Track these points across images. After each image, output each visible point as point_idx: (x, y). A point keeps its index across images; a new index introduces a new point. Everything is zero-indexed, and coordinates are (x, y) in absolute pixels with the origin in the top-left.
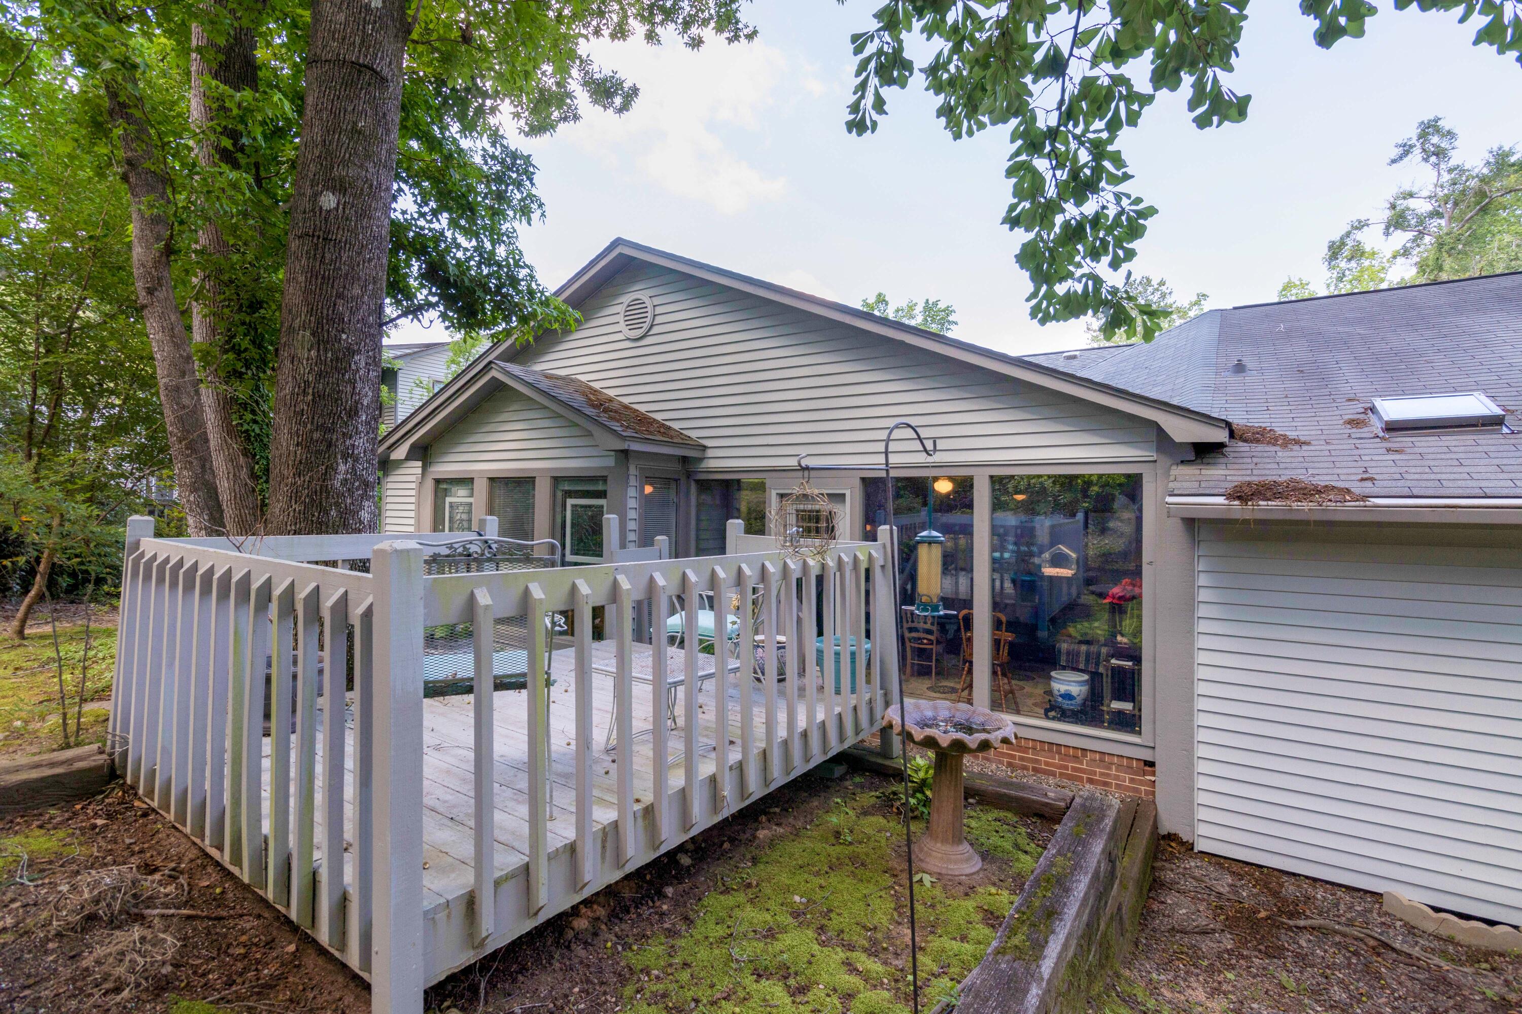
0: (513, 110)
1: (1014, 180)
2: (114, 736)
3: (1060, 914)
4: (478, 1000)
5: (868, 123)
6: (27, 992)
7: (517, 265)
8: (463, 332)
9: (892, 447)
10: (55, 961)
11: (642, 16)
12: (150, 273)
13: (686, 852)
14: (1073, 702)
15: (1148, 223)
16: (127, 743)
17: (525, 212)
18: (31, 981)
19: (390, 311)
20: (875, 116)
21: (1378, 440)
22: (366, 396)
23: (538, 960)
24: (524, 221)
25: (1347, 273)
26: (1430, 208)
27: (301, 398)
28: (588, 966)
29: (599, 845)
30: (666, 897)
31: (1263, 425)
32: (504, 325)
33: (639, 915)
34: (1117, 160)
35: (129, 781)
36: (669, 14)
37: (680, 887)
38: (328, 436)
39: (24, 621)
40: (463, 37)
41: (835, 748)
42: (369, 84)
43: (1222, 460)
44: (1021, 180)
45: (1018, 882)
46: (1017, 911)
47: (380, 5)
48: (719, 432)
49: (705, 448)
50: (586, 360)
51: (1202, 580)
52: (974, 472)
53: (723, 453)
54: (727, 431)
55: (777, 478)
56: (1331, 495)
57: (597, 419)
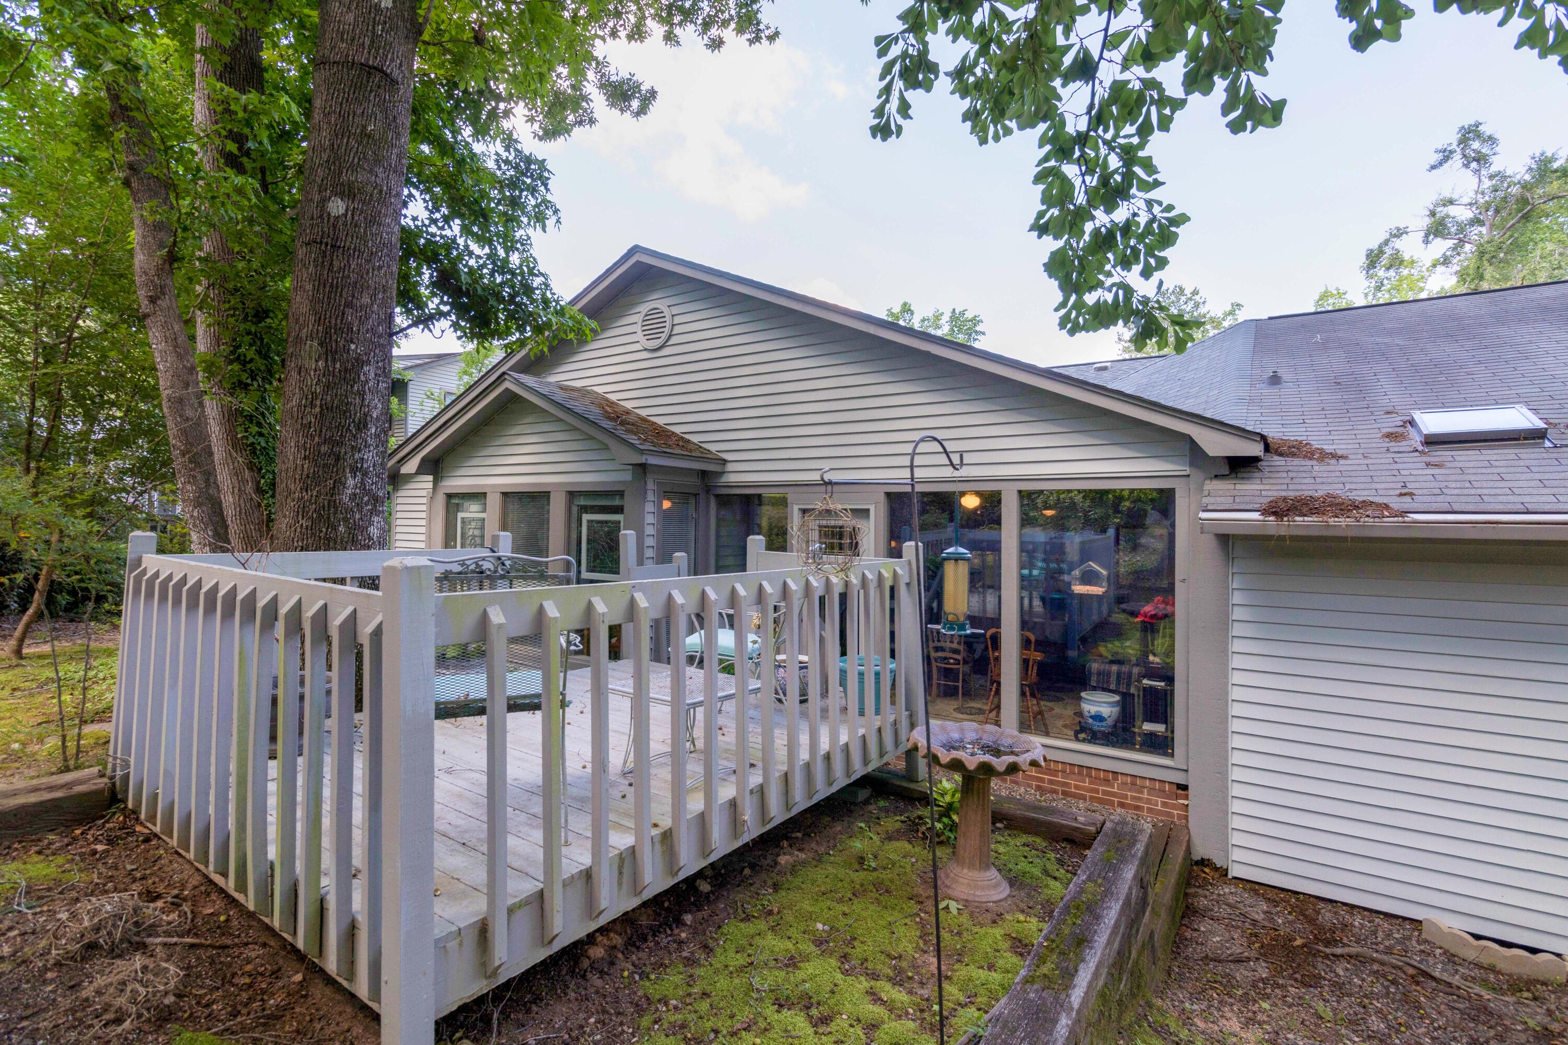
0: (527, 113)
2: (115, 758)
3: (1091, 941)
4: (491, 1031)
5: (893, 127)
6: (25, 1023)
7: (531, 273)
8: (475, 342)
9: (918, 460)
10: (54, 991)
11: (661, 17)
12: (152, 281)
13: (705, 878)
14: (1104, 724)
15: (1180, 230)
16: (128, 766)
17: (540, 218)
18: (29, 1012)
19: (400, 320)
20: (900, 121)
21: (1417, 454)
22: (376, 408)
23: (552, 990)
24: (539, 229)
25: (1385, 281)
26: (1471, 215)
27: (308, 410)
28: (604, 996)
29: (616, 872)
30: (684, 924)
31: (1299, 438)
32: (518, 335)
33: (657, 943)
34: (1148, 166)
35: (130, 806)
36: (688, 15)
37: (700, 915)
38: (336, 449)
39: (21, 641)
40: (476, 38)
41: (859, 771)
42: (379, 87)
43: (1256, 475)
44: (1050, 186)
45: (1047, 911)
46: (1046, 938)
47: (390, 5)
48: (739, 445)
49: (725, 462)
50: (602, 371)
51: (1237, 598)
52: (1000, 486)
53: (746, 466)
54: (748, 445)
55: (799, 493)
56: (1369, 511)
57: (614, 432)
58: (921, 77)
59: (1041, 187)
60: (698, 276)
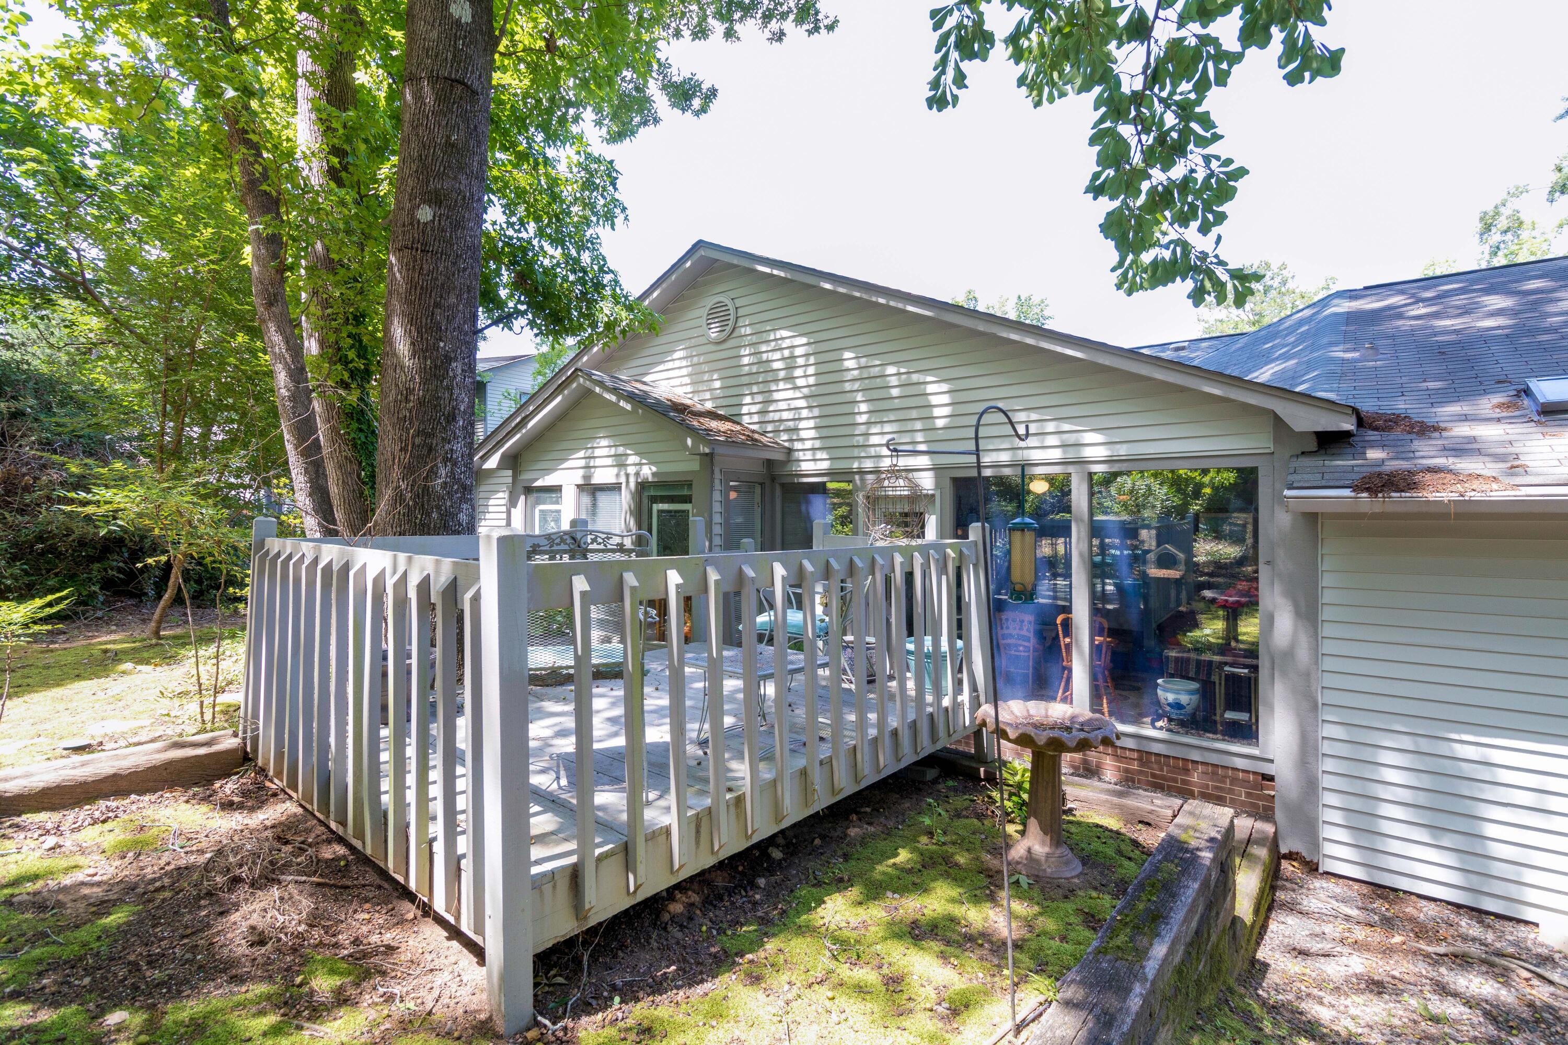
0: (594, 117)
1: (1098, 148)
2: (246, 721)
3: (1166, 917)
4: (582, 971)
5: (949, 98)
6: (185, 941)
7: (601, 270)
8: (551, 338)
9: (983, 432)
10: (207, 916)
11: (721, 14)
12: (267, 290)
13: (778, 846)
14: (1183, 712)
15: (1240, 184)
16: (257, 729)
17: (609, 217)
18: (189, 931)
19: (482, 320)
20: (956, 91)
21: (1533, 424)
22: (463, 402)
23: (636, 939)
24: (608, 227)
25: (1502, 246)
27: (403, 404)
28: (685, 947)
29: (694, 831)
30: (759, 888)
31: (1397, 412)
32: (590, 331)
33: (733, 903)
34: (1206, 121)
35: (260, 763)
36: (748, 11)
37: (773, 879)
38: (428, 441)
39: (160, 622)
40: (547, 46)
41: (927, 748)
42: (461, 98)
43: (1349, 450)
44: (1106, 147)
45: (1121, 888)
46: (1120, 912)
47: (469, 20)
48: (803, 434)
49: (790, 451)
50: (670, 365)
51: (1326, 580)
52: (1070, 469)
53: (809, 455)
54: (812, 434)
55: (862, 480)
56: (1476, 484)
57: (682, 423)
58: (976, 46)
59: (1097, 148)
60: (760, 268)
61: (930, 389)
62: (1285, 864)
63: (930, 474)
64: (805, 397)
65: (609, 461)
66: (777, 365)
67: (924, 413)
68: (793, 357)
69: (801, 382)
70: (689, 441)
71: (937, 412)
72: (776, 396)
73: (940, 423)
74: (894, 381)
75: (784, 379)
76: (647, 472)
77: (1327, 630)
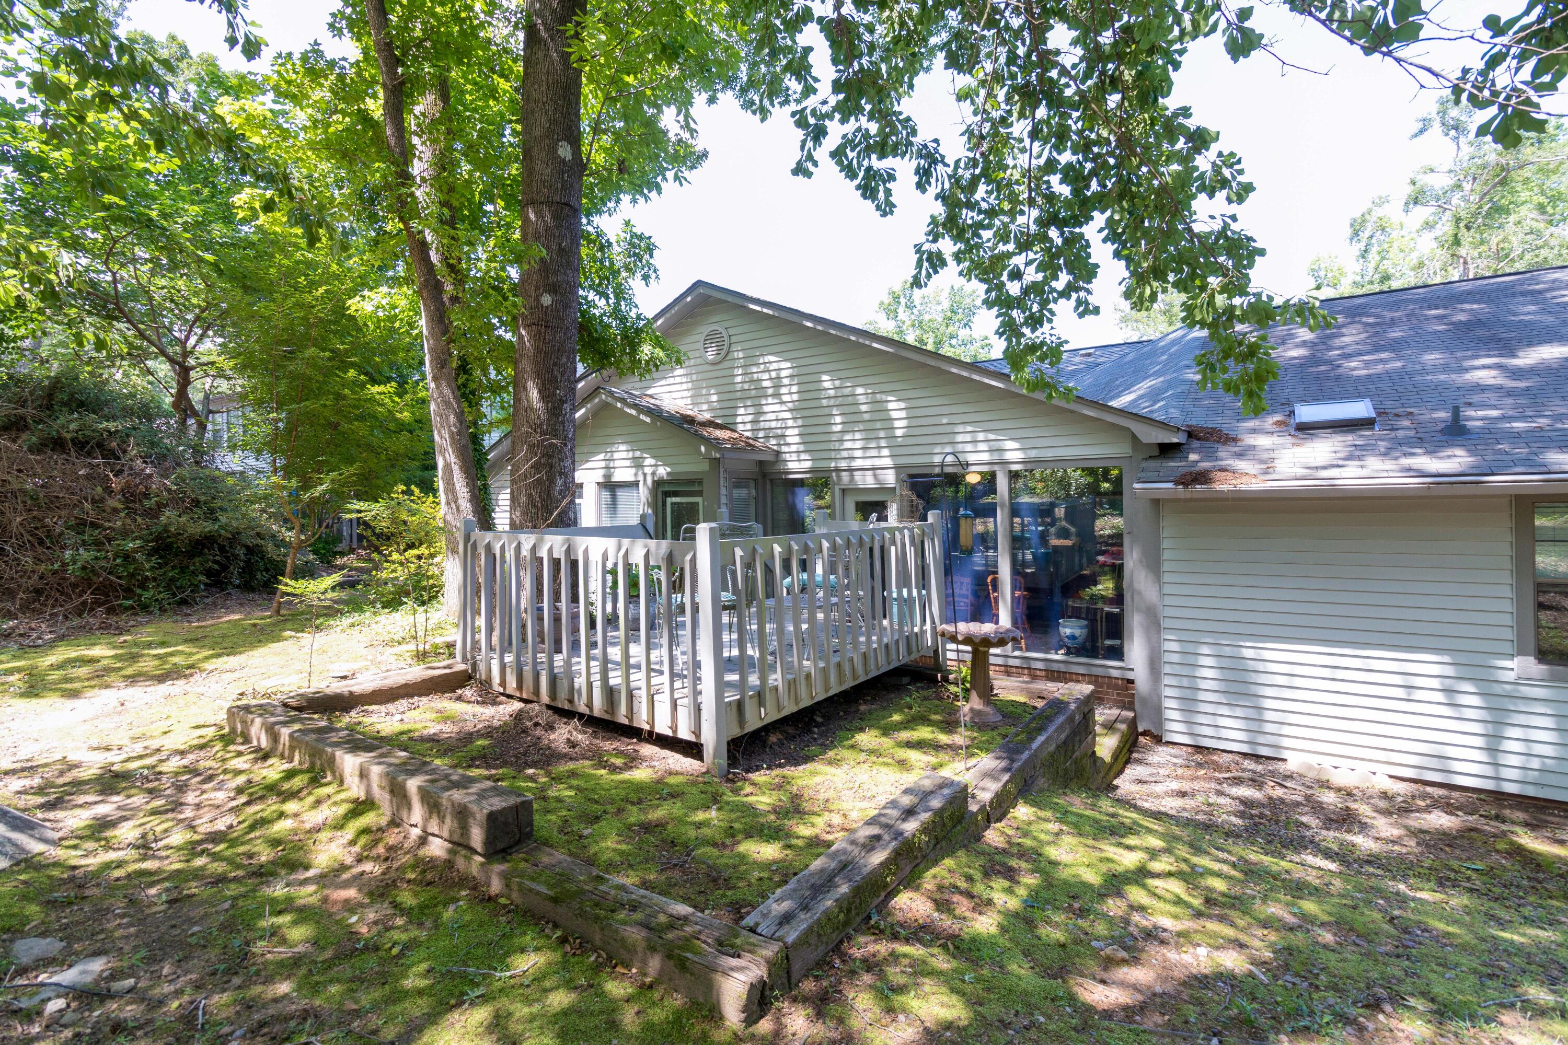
2: (465, 653)
17: (645, 278)
21: (1289, 437)
26: (1451, 182)
41: (906, 657)
42: (567, 216)
43: (1178, 456)
47: (569, 158)
48: (789, 440)
49: (778, 453)
50: (671, 381)
51: (1165, 544)
52: (996, 468)
53: (794, 456)
54: (797, 439)
55: (839, 476)
56: (1243, 480)
57: (696, 433)
60: (752, 306)
61: (891, 406)
62: (1141, 738)
63: (892, 472)
64: (790, 410)
65: (628, 463)
66: (766, 384)
67: (886, 424)
68: (779, 378)
69: (786, 398)
70: (703, 449)
71: (897, 424)
72: (766, 409)
73: (899, 433)
74: (862, 399)
75: (773, 395)
76: (662, 471)
77: (1166, 578)
